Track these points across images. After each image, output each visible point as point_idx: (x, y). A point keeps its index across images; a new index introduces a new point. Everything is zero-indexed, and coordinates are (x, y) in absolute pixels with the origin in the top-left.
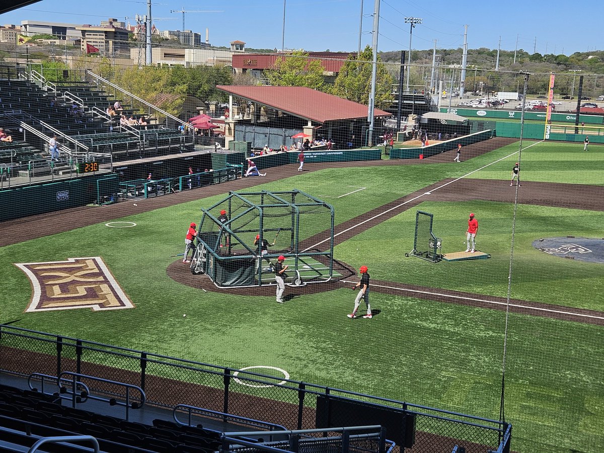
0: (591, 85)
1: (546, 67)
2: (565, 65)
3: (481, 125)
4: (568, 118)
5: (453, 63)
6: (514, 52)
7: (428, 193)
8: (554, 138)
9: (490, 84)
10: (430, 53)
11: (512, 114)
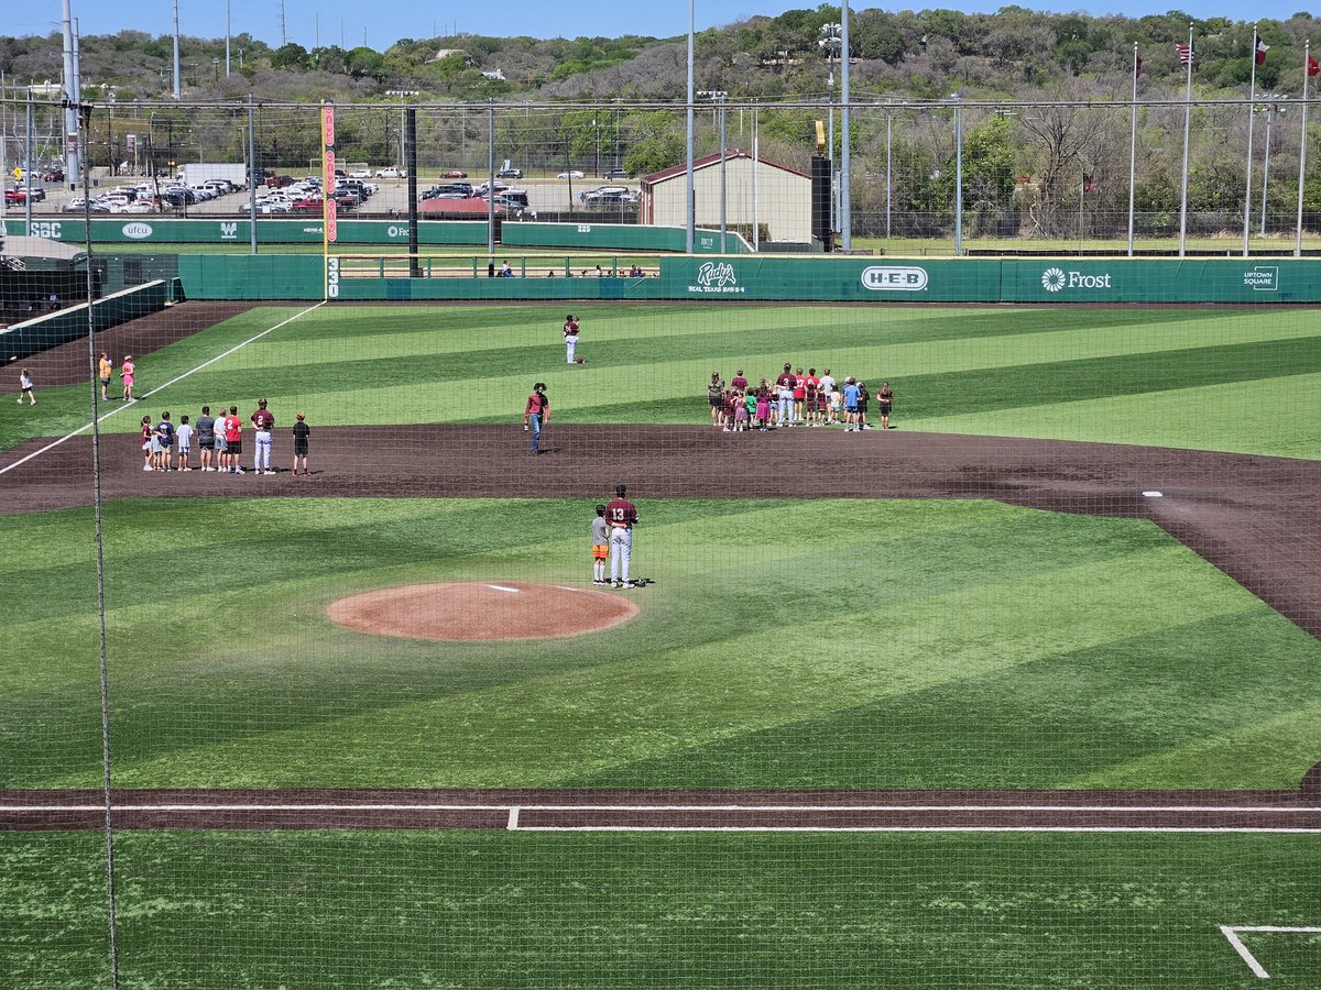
0: (452, 135)
1: (323, 85)
2: (375, 77)
3: (134, 268)
4: (393, 232)
5: (40, 79)
6: (222, 42)
8: (354, 293)
9: (160, 140)
11: (229, 230)
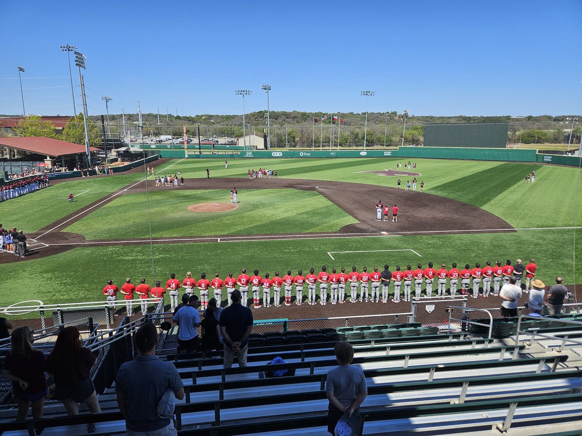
0: (205, 131)
2: (192, 121)
3: (153, 153)
4: (196, 147)
5: (135, 121)
6: (166, 115)
7: (126, 190)
8: (190, 157)
9: (156, 131)
10: (121, 116)
11: (169, 146)
